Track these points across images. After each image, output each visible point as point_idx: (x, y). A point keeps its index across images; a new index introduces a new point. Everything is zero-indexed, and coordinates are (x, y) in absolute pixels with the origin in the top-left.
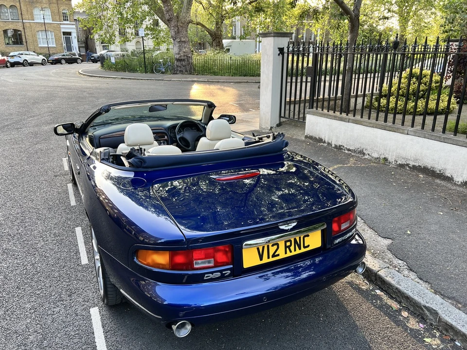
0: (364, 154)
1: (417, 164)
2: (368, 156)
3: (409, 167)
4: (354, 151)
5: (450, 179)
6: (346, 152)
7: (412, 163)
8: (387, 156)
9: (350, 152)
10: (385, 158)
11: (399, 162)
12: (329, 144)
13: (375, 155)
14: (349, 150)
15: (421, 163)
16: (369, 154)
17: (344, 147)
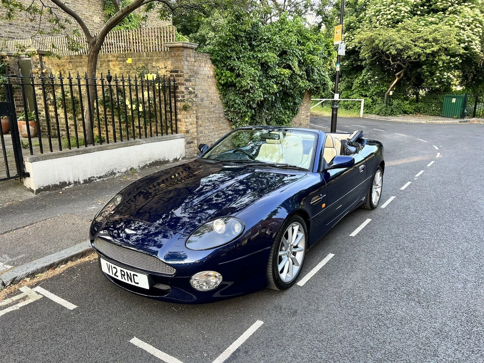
0: (115, 174)
1: (151, 162)
2: (118, 174)
3: (148, 166)
4: (106, 176)
5: (168, 162)
6: (98, 180)
7: (148, 163)
8: (132, 166)
9: (102, 179)
10: (131, 168)
11: (141, 166)
12: (75, 183)
13: (124, 170)
14: (100, 177)
15: (153, 160)
16: (119, 172)
17: (94, 177)
